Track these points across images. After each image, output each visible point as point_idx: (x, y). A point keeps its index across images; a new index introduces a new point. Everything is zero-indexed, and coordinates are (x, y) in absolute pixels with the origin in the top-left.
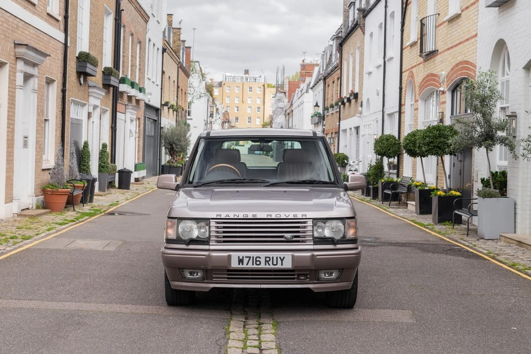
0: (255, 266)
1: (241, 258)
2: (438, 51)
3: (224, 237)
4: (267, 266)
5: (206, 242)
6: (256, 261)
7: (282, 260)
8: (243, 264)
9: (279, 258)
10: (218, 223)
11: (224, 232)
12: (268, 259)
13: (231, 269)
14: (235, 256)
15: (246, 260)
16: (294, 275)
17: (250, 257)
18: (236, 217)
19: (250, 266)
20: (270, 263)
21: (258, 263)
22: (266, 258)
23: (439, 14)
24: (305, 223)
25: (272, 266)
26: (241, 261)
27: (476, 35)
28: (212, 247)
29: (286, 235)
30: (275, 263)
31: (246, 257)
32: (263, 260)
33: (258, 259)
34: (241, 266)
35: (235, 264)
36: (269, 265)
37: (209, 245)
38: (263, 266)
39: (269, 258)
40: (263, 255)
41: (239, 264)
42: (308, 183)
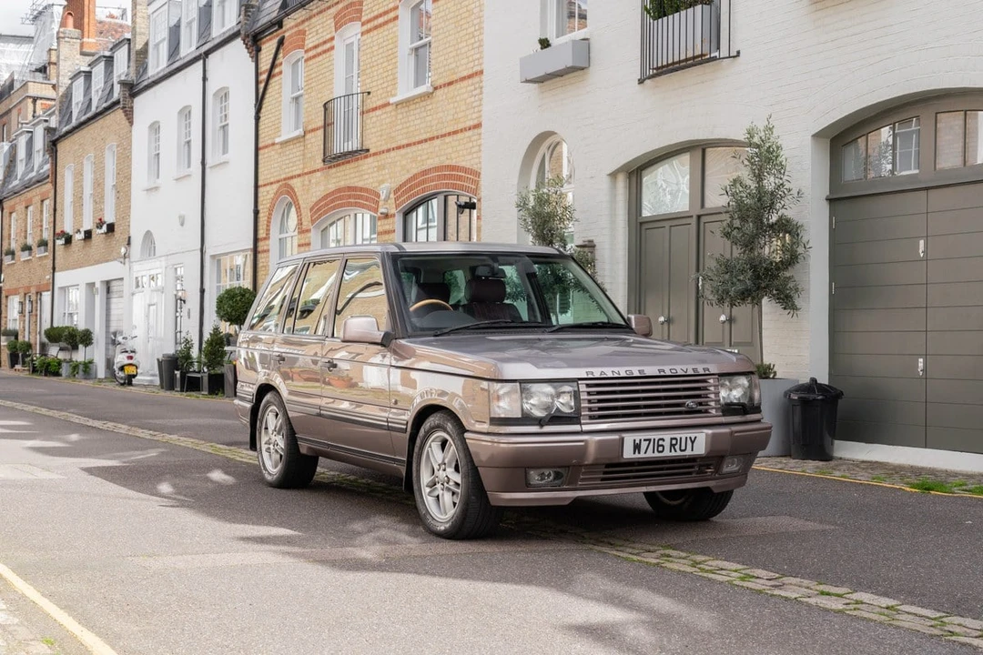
0: (657, 454)
1: (637, 442)
2: (368, 150)
3: (601, 409)
4: (673, 453)
5: (573, 419)
6: (659, 446)
7: (693, 442)
8: (639, 453)
9: (688, 439)
10: (588, 386)
11: (600, 401)
12: (674, 442)
13: (623, 461)
14: (629, 439)
15: (644, 445)
16: (692, 467)
17: (650, 440)
18: (616, 375)
19: (650, 454)
20: (677, 447)
21: (661, 449)
22: (672, 439)
23: (369, 93)
24: (705, 381)
25: (679, 453)
26: (637, 447)
27: (478, 126)
28: (585, 428)
29: (689, 402)
30: (683, 448)
31: (645, 440)
32: (667, 444)
33: (661, 442)
34: (637, 455)
35: (628, 453)
36: (675, 451)
37: (580, 424)
38: (667, 453)
39: (676, 439)
40: (667, 436)
41: (634, 453)
42: (600, 327)
